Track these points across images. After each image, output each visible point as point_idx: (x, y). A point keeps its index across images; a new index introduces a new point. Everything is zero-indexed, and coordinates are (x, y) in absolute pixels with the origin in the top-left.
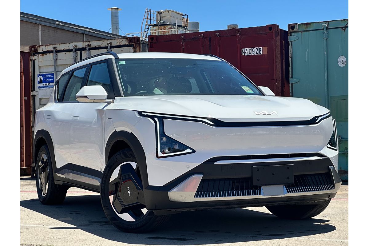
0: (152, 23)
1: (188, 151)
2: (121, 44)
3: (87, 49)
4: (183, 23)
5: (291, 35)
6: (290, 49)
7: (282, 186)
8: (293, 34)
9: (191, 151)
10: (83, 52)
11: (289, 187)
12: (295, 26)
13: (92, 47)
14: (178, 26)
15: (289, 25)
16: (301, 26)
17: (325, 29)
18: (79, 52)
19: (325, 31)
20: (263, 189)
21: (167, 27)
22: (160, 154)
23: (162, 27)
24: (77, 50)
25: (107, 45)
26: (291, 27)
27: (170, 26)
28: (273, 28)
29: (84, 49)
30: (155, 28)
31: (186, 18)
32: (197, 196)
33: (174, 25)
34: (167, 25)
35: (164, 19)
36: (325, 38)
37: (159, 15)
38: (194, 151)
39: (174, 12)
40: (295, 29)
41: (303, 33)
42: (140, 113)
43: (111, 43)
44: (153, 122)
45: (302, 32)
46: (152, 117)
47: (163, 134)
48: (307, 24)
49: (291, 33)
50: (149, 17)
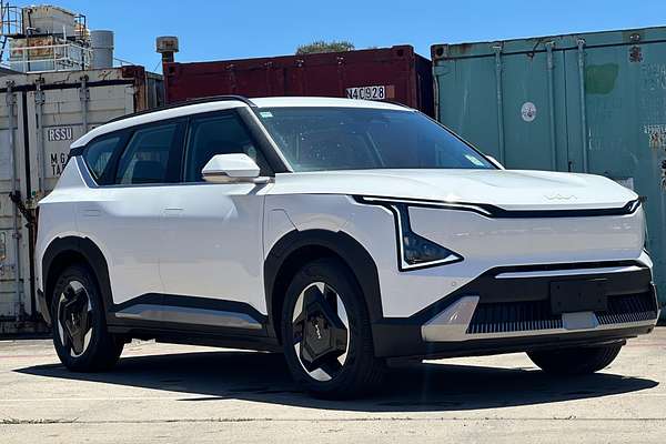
0: (13, 32)
1: (452, 258)
2: (107, 78)
3: (38, 88)
4: (76, 32)
5: (436, 65)
6: (436, 90)
7: (590, 313)
8: (440, 63)
9: (456, 258)
10: (28, 94)
11: (601, 315)
12: (445, 48)
13: (47, 83)
14: (68, 38)
15: (433, 47)
16: (453, 50)
17: (498, 55)
18: (19, 95)
19: (498, 59)
20: (566, 318)
21: (45, 41)
22: (405, 265)
23: (35, 40)
24: (14, 89)
25: (78, 81)
26: (437, 50)
27: (51, 39)
28: (404, 52)
29: (32, 88)
30: (19, 41)
31: (83, 22)
32: (469, 331)
33: (60, 36)
34: (46, 35)
35: (38, 24)
36: (498, 72)
37: (26, 15)
38: (461, 259)
39: (58, 9)
40: (445, 55)
41: (458, 61)
42: (359, 198)
43: (87, 77)
44: (390, 212)
45: (455, 59)
46: (387, 205)
47: (408, 232)
48: (465, 45)
49: (436, 61)
50: (6, 19)
